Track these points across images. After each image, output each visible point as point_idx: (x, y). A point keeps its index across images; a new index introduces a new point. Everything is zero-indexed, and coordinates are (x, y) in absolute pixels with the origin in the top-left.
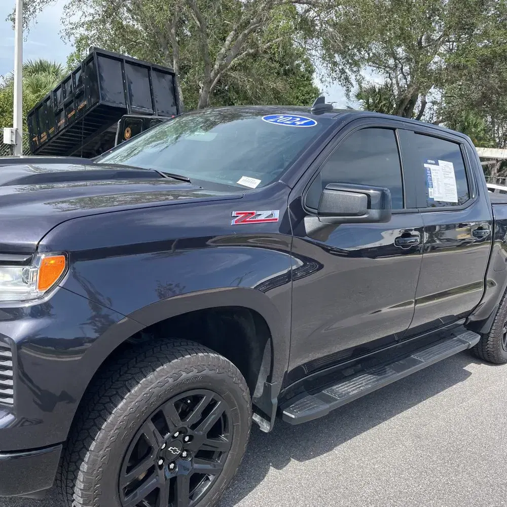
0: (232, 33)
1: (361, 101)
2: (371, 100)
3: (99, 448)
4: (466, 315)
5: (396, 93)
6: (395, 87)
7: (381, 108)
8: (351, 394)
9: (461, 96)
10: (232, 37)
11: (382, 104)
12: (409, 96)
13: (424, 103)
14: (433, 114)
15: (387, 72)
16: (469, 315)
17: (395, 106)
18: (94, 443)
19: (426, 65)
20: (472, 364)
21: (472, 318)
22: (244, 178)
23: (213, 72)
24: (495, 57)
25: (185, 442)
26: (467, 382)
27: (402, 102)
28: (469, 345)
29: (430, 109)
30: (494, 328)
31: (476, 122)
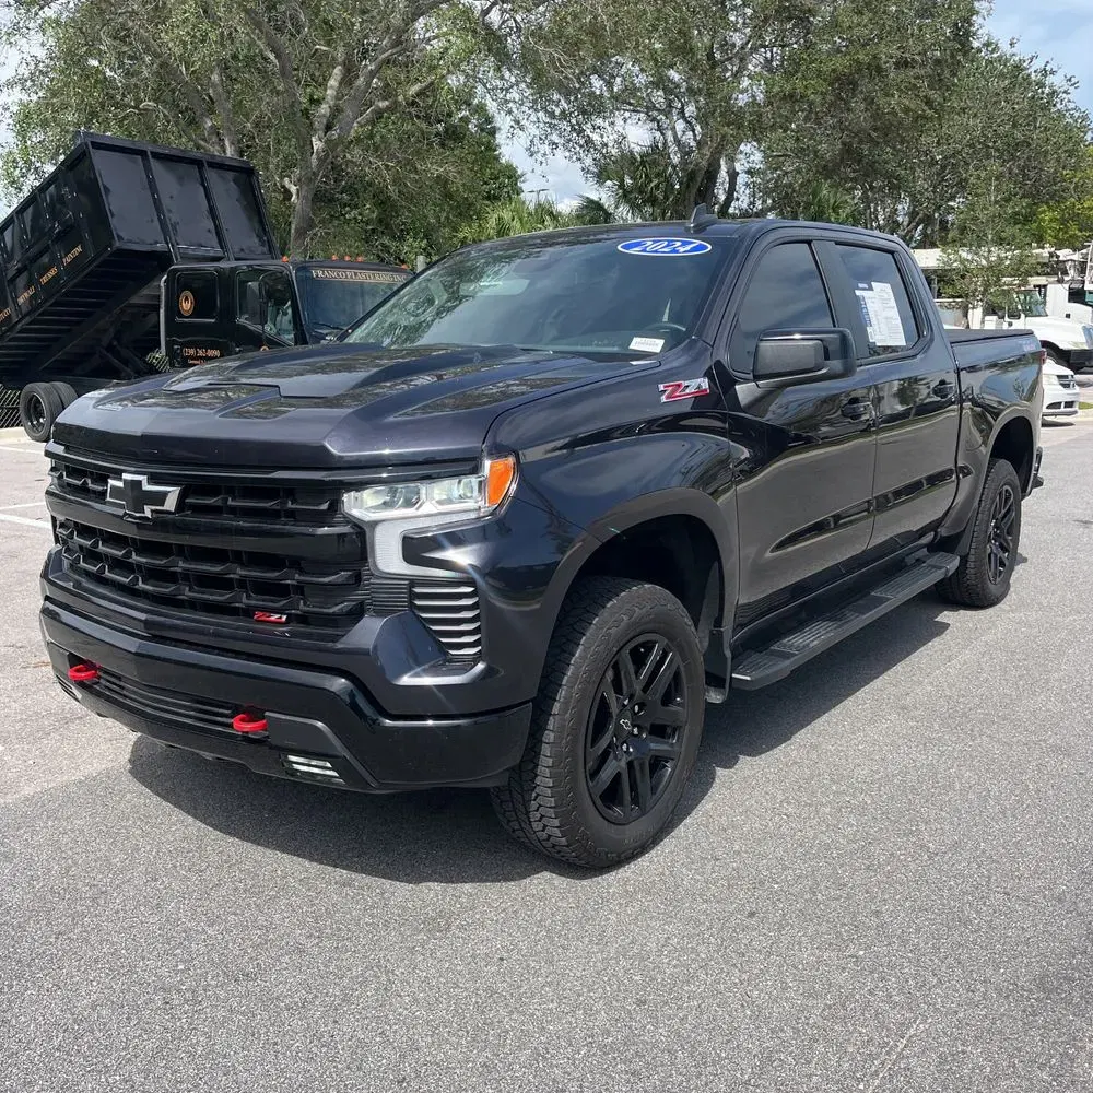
0: (337, 71)
1: (609, 183)
2: (628, 181)
3: (564, 711)
4: (934, 526)
5: (676, 159)
6: (673, 148)
7: (651, 192)
8: (811, 645)
9: (801, 152)
10: (339, 78)
11: (652, 185)
12: (704, 163)
13: (733, 175)
14: (754, 196)
15: (653, 120)
16: (938, 528)
17: (677, 187)
18: (557, 704)
19: (727, 99)
20: (946, 612)
21: (943, 532)
22: (636, 340)
23: (314, 156)
24: (859, 71)
25: (636, 714)
26: (947, 636)
27: (692, 176)
28: (947, 571)
29: (747, 185)
30: (974, 545)
31: (835, 202)
